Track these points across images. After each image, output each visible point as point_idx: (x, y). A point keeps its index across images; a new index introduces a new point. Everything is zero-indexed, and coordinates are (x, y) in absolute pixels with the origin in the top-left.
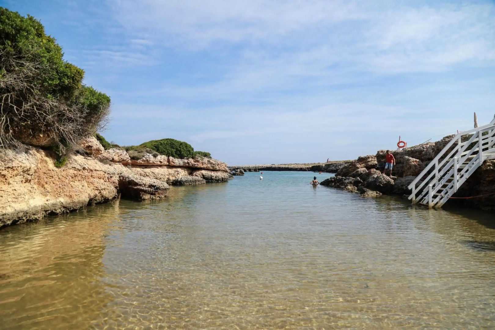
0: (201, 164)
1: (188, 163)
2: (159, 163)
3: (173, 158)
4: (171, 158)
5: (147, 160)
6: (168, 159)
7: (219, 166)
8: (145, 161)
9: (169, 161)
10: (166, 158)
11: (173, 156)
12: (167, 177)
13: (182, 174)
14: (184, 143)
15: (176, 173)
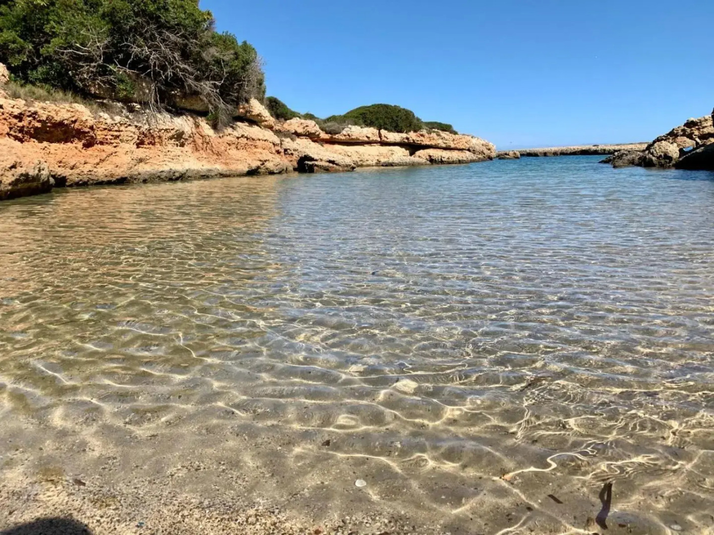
0: (428, 140)
1: (407, 139)
2: (366, 139)
3: (386, 132)
4: (383, 132)
5: (349, 135)
6: (380, 134)
7: (455, 142)
8: (345, 135)
9: (380, 136)
10: (376, 131)
11: (386, 129)
12: (377, 158)
13: (400, 155)
14: (404, 109)
15: (390, 152)
